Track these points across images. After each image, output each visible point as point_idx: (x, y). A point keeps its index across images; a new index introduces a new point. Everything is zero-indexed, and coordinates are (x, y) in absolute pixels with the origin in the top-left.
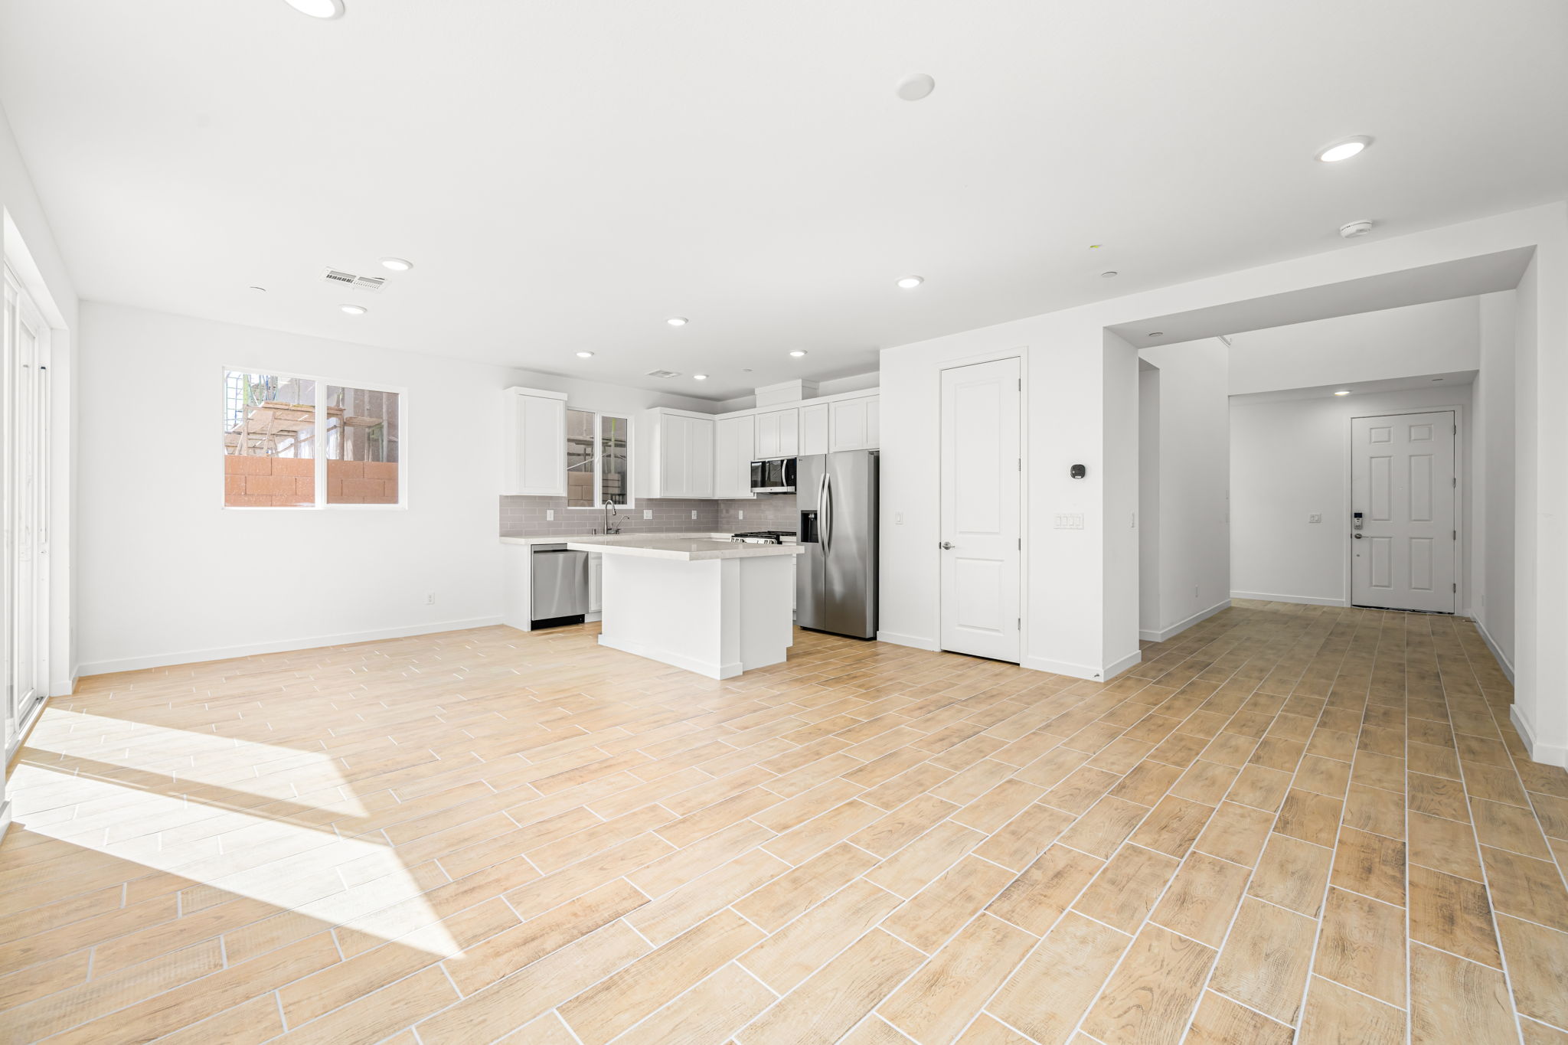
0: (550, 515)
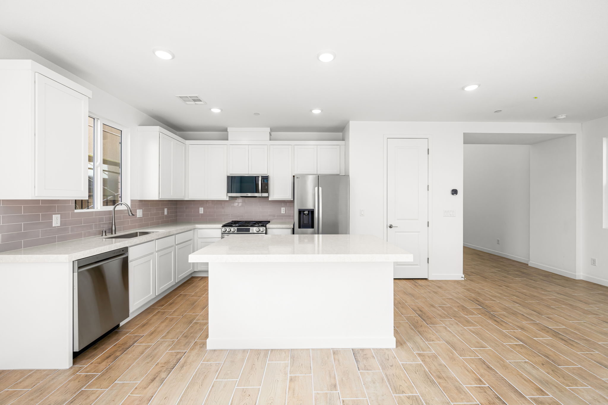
0: (56, 220)
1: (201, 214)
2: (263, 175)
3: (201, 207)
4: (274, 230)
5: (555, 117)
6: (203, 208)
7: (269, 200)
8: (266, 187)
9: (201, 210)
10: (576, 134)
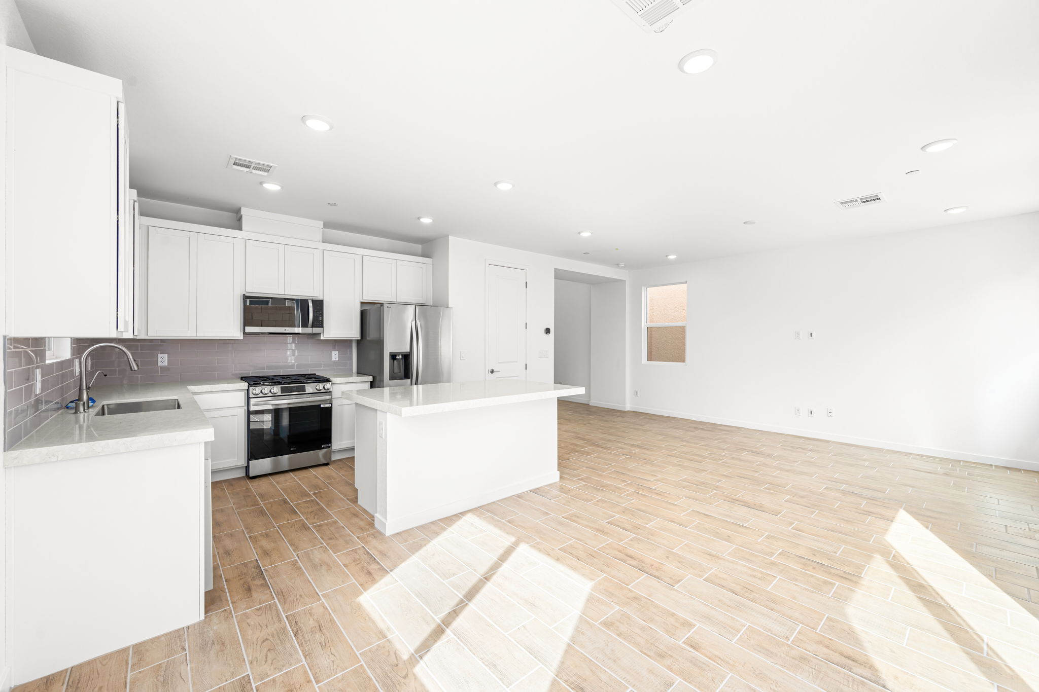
1: (163, 368)
2: (314, 298)
3: (161, 353)
4: (342, 386)
5: (618, 265)
6: (167, 355)
7: (322, 338)
8: (320, 317)
9: (163, 360)
10: (625, 281)
